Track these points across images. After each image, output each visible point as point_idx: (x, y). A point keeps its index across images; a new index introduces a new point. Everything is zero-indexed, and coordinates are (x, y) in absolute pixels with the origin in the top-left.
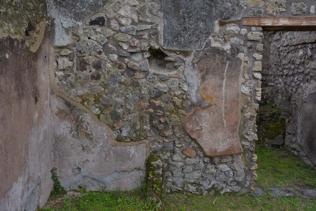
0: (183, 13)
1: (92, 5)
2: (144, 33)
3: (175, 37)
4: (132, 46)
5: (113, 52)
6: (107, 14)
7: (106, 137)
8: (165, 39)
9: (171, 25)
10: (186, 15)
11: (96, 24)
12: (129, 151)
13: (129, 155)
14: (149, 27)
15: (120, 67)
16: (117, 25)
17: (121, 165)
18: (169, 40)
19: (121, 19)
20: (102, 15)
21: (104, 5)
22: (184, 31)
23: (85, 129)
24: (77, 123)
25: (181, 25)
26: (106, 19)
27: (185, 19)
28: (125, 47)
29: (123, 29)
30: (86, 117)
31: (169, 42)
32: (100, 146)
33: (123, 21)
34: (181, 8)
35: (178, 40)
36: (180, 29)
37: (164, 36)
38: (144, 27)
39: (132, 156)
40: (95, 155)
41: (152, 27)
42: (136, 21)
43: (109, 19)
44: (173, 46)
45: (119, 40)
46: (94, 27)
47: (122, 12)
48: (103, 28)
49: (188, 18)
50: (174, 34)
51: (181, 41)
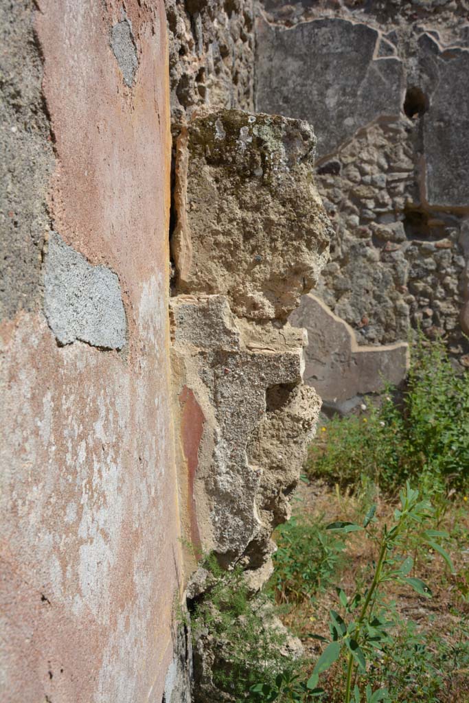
0: (455, 154)
1: (322, 146)
2: (398, 184)
3: (444, 190)
4: (380, 203)
5: (353, 212)
6: (343, 159)
7: (344, 339)
8: (430, 192)
9: (438, 171)
10: (459, 157)
11: (327, 173)
12: (380, 360)
13: (380, 366)
14: (405, 175)
15: (363, 234)
16: (358, 174)
17: (366, 383)
18: (435, 193)
19: (363, 165)
20: (335, 159)
21: (338, 146)
22: (457, 179)
23: (312, 327)
24: (301, 318)
25: (452, 171)
26: (341, 165)
27: (458, 163)
28: (371, 204)
29: (368, 178)
30: (314, 309)
31: (436, 196)
32: (336, 353)
33: (367, 168)
34: (452, 147)
35: (449, 192)
36: (451, 177)
37: (429, 186)
38: (397, 175)
39: (385, 367)
40: (327, 367)
41: (409, 175)
42: (386, 167)
43: (345, 166)
44: (443, 200)
45: (362, 194)
46: (323, 177)
47: (365, 156)
48: (337, 178)
49: (461, 161)
50: (443, 184)
51: (454, 194)
